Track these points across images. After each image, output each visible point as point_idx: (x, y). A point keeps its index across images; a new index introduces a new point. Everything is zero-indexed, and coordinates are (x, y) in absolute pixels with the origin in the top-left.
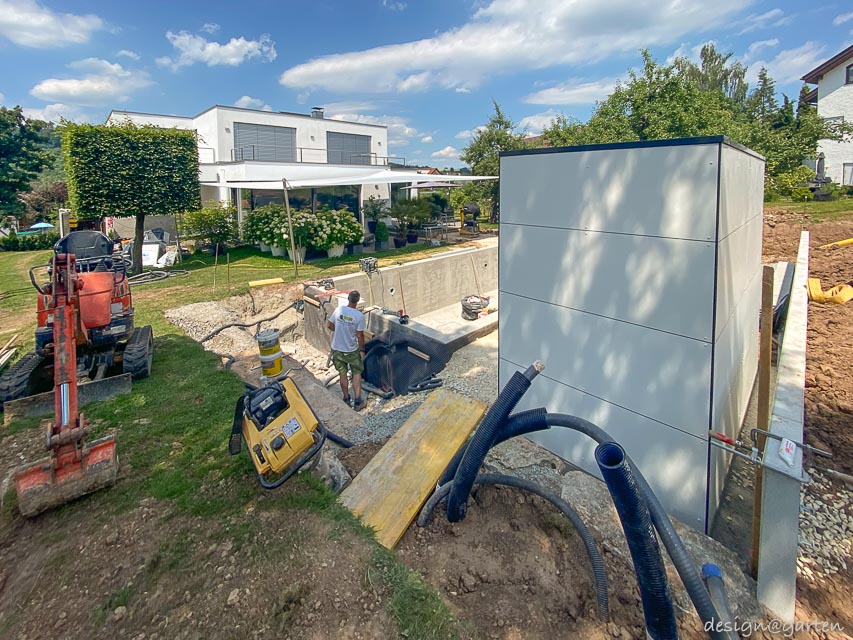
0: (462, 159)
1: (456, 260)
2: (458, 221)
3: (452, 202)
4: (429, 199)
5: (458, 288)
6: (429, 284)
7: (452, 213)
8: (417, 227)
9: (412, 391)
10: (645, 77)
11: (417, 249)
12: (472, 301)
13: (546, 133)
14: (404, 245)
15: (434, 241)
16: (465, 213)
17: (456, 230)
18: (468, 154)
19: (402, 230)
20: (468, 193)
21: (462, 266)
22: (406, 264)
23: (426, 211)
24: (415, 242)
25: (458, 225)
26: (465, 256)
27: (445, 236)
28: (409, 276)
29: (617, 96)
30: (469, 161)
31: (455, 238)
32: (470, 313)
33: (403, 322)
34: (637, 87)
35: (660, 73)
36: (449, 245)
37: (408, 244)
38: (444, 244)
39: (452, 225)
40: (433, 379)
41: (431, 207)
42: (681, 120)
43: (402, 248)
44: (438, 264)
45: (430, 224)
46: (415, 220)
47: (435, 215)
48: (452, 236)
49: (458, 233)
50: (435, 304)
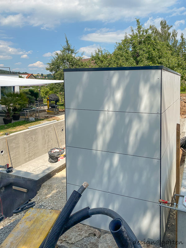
0: (47, 69)
1: (44, 129)
2: (46, 105)
3: (42, 94)
4: (27, 93)
5: (46, 145)
6: (27, 144)
7: (42, 101)
8: (20, 110)
9: (15, 213)
10: (137, 32)
11: (20, 124)
12: (54, 151)
13: (93, 57)
14: (11, 122)
15: (31, 118)
16: (50, 100)
17: (44, 111)
18: (51, 66)
19: (8, 113)
20: (51, 89)
21: (48, 132)
22: (11, 134)
23: (25, 100)
24: (18, 119)
25: (46, 108)
26: (50, 126)
27: (37, 115)
28: (14, 141)
29: (126, 41)
30: (51, 71)
31: (44, 116)
32: (54, 158)
33: (9, 172)
34: (134, 37)
35: (143, 31)
36: (40, 120)
37: (13, 121)
38: (37, 120)
39: (42, 108)
40: (29, 202)
41: (28, 97)
42: (152, 55)
43: (10, 124)
44: (34, 132)
45: (28, 108)
46: (18, 106)
47: (31, 102)
48: (42, 115)
49: (46, 113)
50: (31, 156)
